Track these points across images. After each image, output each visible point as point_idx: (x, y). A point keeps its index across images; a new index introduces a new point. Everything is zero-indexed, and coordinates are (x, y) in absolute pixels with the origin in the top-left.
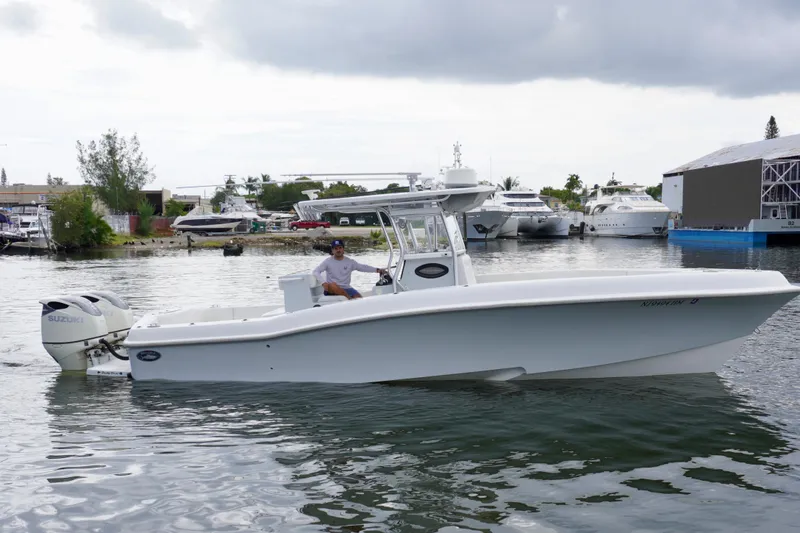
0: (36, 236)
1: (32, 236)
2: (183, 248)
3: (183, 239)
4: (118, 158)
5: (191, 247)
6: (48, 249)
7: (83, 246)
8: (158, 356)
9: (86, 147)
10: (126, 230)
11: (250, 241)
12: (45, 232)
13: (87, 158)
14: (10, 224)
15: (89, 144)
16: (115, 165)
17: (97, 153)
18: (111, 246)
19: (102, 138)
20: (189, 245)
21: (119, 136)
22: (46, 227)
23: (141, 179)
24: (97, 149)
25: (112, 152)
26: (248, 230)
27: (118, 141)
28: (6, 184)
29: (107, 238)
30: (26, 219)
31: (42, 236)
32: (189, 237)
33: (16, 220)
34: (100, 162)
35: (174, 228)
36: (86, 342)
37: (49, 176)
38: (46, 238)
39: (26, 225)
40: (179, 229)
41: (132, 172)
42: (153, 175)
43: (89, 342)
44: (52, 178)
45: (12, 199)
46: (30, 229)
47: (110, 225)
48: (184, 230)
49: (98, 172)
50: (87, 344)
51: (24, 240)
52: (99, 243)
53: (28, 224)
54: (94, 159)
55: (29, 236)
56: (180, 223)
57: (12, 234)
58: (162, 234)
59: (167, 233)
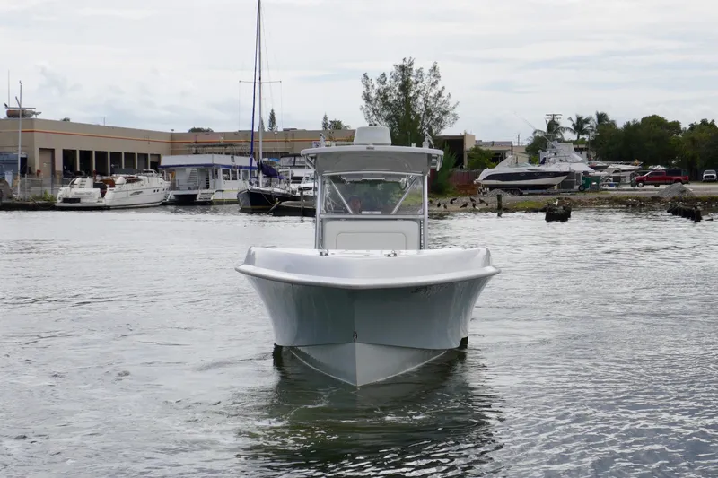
0: (310, 193)
1: (305, 193)
2: (491, 210)
3: (491, 198)
4: (411, 95)
5: (501, 209)
9: (374, 82)
11: (579, 201)
13: (373, 95)
14: (280, 179)
15: (378, 76)
16: (407, 103)
17: (387, 89)
19: (394, 69)
20: (499, 207)
21: (415, 67)
23: (439, 120)
24: (388, 84)
25: (405, 87)
26: (576, 187)
27: (414, 73)
28: (275, 129)
30: (297, 173)
32: (498, 197)
33: (287, 173)
34: (390, 100)
35: (479, 184)
37: (325, 119)
39: (298, 180)
40: (486, 186)
41: (428, 112)
42: (454, 115)
44: (329, 120)
45: (280, 148)
46: (303, 185)
48: (492, 187)
49: (386, 113)
51: (296, 199)
53: (301, 178)
54: (383, 95)
55: (302, 193)
56: (487, 178)
57: (282, 191)
58: (463, 192)
59: (469, 191)
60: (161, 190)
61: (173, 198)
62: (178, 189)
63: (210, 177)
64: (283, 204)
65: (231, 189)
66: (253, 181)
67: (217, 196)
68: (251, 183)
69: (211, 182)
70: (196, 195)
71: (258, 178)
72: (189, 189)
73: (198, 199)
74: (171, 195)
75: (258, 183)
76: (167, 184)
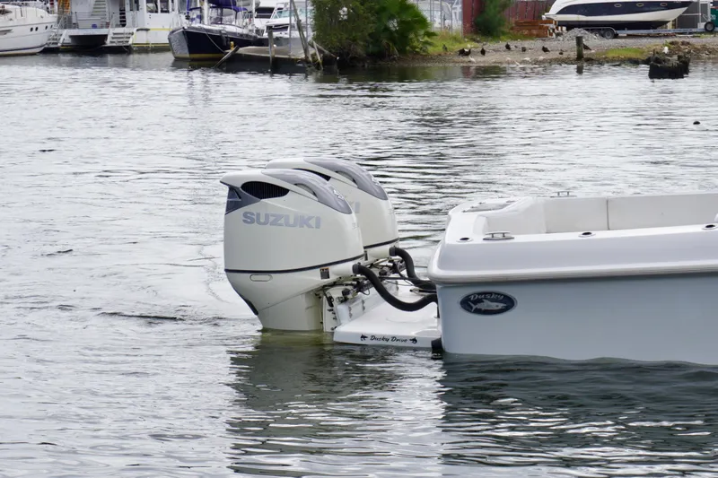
0: (284, 34)
1: (276, 34)
2: (567, 61)
3: (567, 42)
5: (583, 61)
6: (305, 61)
7: (371, 55)
8: (509, 303)
10: (456, 24)
11: (704, 48)
12: (300, 28)
14: (237, 11)
18: (427, 58)
20: (580, 57)
22: (302, 18)
26: (701, 26)
29: (418, 40)
31: (296, 34)
32: (579, 40)
35: (550, 21)
36: (324, 270)
38: (303, 39)
39: (266, 12)
40: (561, 24)
43: (332, 269)
46: (274, 21)
47: (426, 14)
48: (570, 26)
50: (325, 275)
51: (261, 42)
52: (403, 51)
53: (270, 10)
55: (270, 34)
56: (562, 12)
57: (240, 31)
58: (526, 32)
59: (535, 32)
60: (41, 28)
61: (68, 40)
62: (76, 26)
63: (127, 8)
64: (242, 50)
65: (160, 26)
66: (194, 14)
67: (138, 39)
68: (188, 18)
69: (129, 15)
70: (105, 36)
71: (201, 9)
72: (94, 26)
73: (108, 43)
74: (65, 36)
75: (201, 17)
76: (52, 18)
